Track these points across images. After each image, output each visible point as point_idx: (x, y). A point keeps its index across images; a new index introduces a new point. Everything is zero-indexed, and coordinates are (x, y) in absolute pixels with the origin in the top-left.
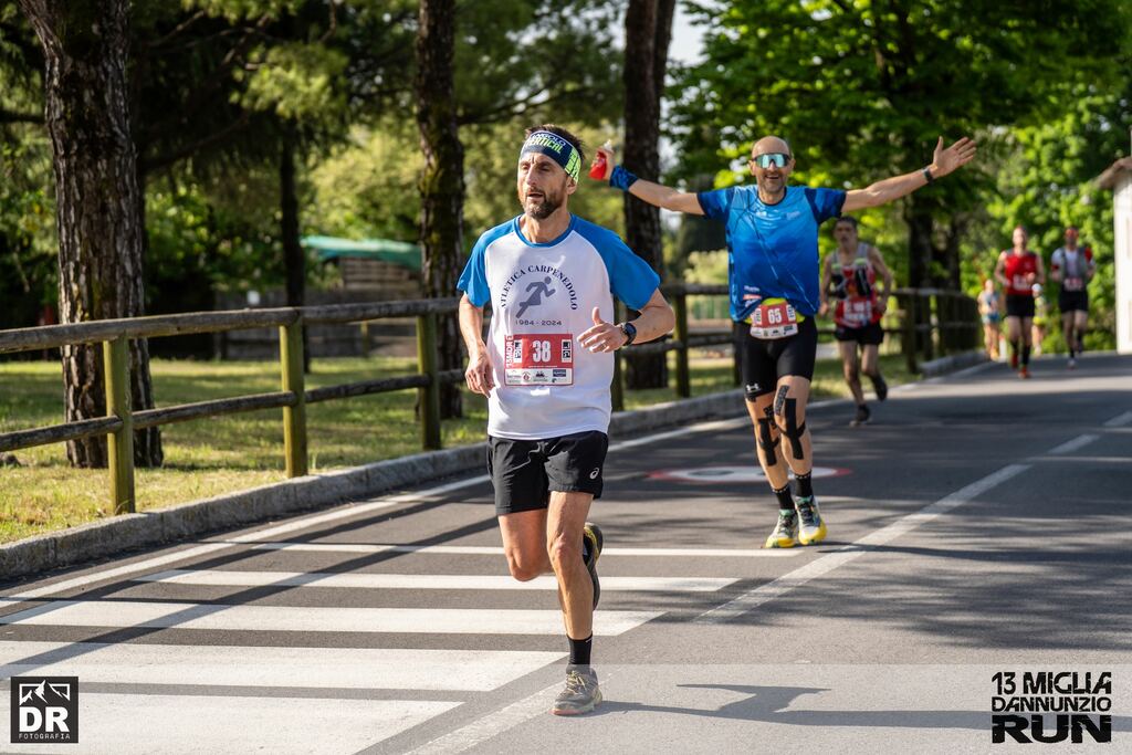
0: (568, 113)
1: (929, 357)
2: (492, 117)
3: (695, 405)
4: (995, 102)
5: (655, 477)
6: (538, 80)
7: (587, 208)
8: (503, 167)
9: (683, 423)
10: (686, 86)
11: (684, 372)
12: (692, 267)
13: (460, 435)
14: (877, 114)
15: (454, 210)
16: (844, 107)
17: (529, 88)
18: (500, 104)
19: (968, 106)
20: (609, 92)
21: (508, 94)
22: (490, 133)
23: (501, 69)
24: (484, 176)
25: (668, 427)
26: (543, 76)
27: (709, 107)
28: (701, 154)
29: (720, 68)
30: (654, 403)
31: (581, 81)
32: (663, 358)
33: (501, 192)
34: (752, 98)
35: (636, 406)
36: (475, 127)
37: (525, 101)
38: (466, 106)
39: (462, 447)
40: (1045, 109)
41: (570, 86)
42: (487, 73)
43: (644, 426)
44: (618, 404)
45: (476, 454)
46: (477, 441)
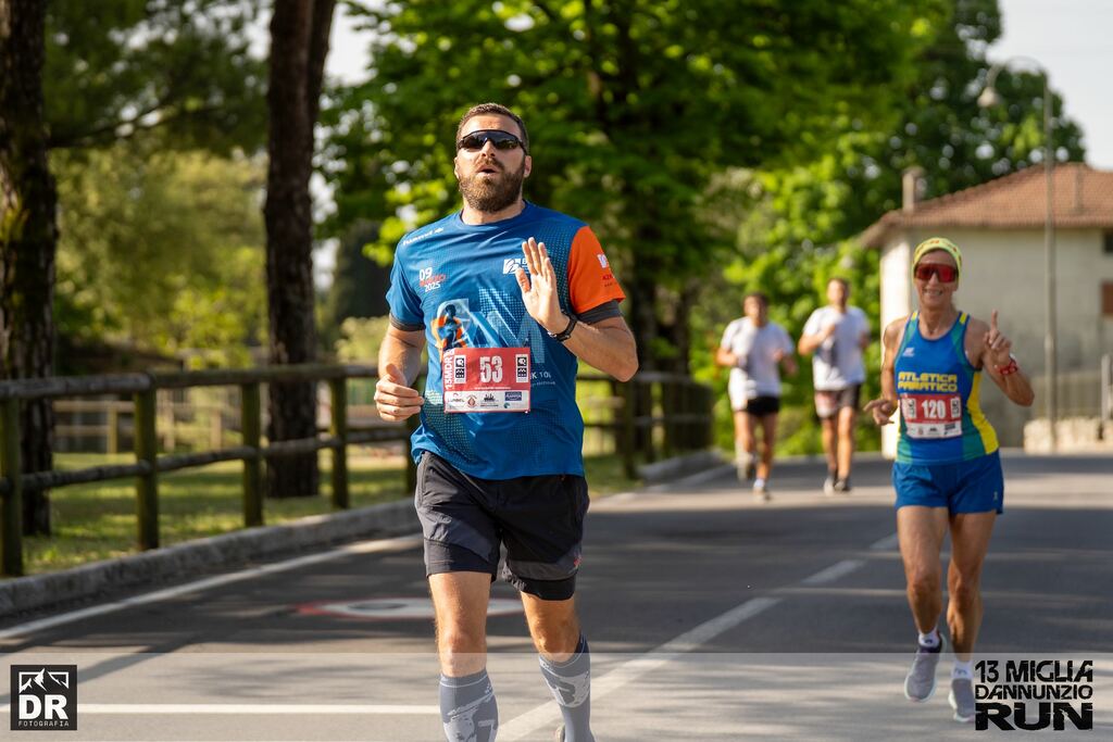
0: (190, 139)
1: (651, 459)
2: (88, 140)
3: (355, 520)
4: (738, 138)
5: (305, 611)
6: (150, 94)
7: (210, 260)
8: (100, 204)
9: (341, 541)
10: (346, 108)
11: (341, 474)
12: (346, 337)
13: (47, 557)
14: (590, 151)
15: (44, 261)
16: (550, 142)
17: (138, 104)
18: (101, 123)
19: (704, 143)
20: (243, 113)
21: (110, 110)
22: (84, 161)
23: (102, 78)
24: (74, 215)
25: (321, 546)
26: (157, 89)
27: (375, 136)
28: (364, 196)
29: (391, 88)
30: (303, 515)
31: (206, 96)
32: (313, 458)
33: (97, 238)
34: (431, 126)
35: (283, 519)
36: (66, 153)
37: (135, 122)
38: (54, 123)
39: (50, 573)
40: (799, 149)
41: (192, 104)
42: (83, 82)
43: (289, 545)
44: (254, 518)
45: (69, 582)
46: (72, 565)
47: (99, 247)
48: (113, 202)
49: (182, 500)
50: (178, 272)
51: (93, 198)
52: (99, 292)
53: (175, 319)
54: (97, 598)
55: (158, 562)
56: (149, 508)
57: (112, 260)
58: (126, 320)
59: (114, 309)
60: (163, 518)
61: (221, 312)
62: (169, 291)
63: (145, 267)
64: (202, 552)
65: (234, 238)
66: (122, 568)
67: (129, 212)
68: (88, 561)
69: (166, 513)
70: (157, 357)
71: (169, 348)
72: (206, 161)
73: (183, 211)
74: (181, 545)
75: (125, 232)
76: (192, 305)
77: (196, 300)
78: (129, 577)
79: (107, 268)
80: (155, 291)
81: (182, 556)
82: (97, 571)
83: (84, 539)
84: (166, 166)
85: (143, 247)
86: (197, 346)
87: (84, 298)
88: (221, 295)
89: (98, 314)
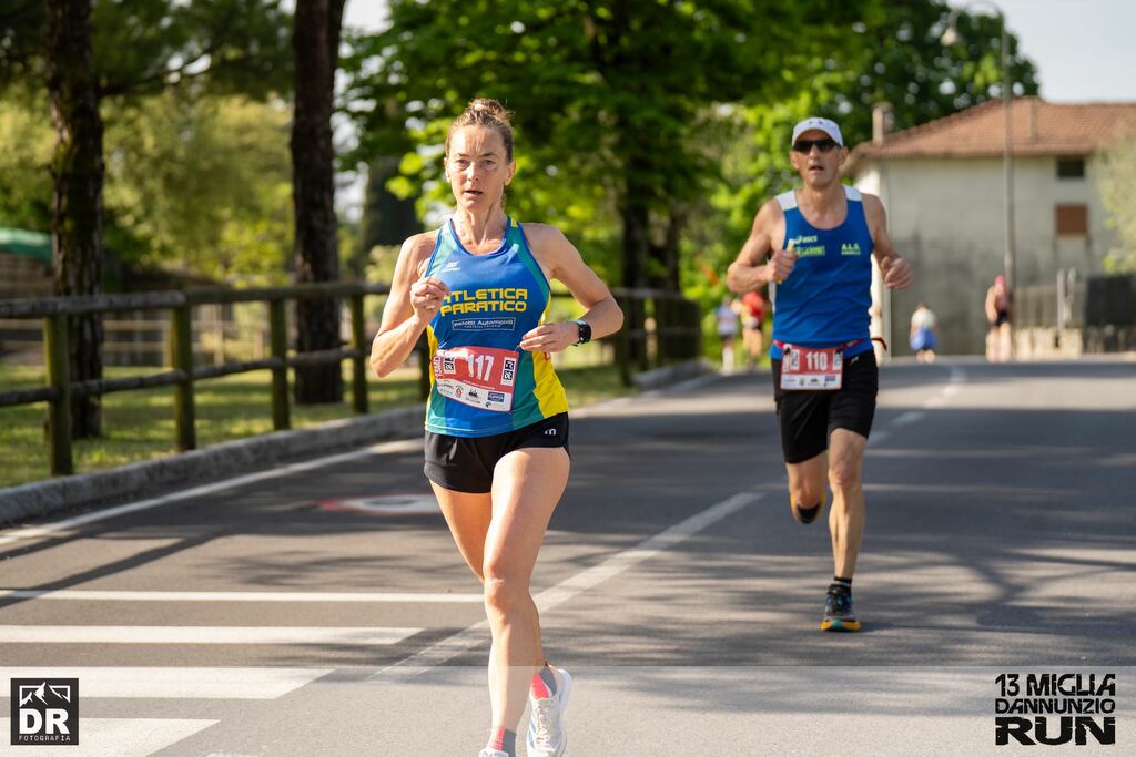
0: (231, 85)
1: (644, 369)
2: (141, 87)
3: (374, 424)
4: (721, 76)
5: (326, 507)
6: (194, 45)
7: (251, 194)
8: (156, 146)
9: (361, 443)
10: (367, 55)
11: (361, 385)
12: (374, 263)
13: (96, 457)
14: (586, 89)
15: (91, 194)
16: (549, 82)
17: (184, 55)
18: (150, 73)
19: (691, 81)
20: (277, 60)
21: (159, 61)
23: (151, 32)
24: (133, 156)
25: (343, 448)
26: (201, 41)
27: (394, 79)
28: (384, 133)
29: (407, 36)
30: (326, 420)
31: (245, 47)
32: (337, 368)
33: (153, 176)
34: (443, 70)
35: (306, 423)
36: (120, 99)
37: (180, 70)
38: (110, 75)
39: (98, 472)
40: (778, 86)
41: (232, 54)
42: (134, 35)
43: (313, 446)
44: (282, 422)
45: (114, 480)
46: (116, 464)
47: (155, 185)
48: (167, 144)
49: (221, 407)
50: (224, 206)
51: (149, 142)
52: (155, 225)
53: (223, 248)
54: (138, 495)
55: (195, 461)
56: (187, 413)
57: (167, 196)
58: (180, 249)
59: (168, 239)
60: (198, 423)
61: (263, 241)
62: (217, 223)
63: (195, 202)
64: (234, 453)
65: (273, 175)
66: (162, 467)
67: (181, 153)
68: (132, 460)
69: (202, 418)
70: (207, 281)
71: (218, 273)
72: (244, 105)
73: (227, 152)
74: (215, 447)
75: (178, 171)
76: (237, 235)
77: (240, 232)
78: (168, 476)
79: (163, 203)
80: (204, 223)
81: (216, 456)
82: (139, 470)
83: (131, 441)
84: (210, 110)
85: (193, 184)
86: (241, 272)
87: (144, 229)
88: (262, 227)
89: (156, 243)
